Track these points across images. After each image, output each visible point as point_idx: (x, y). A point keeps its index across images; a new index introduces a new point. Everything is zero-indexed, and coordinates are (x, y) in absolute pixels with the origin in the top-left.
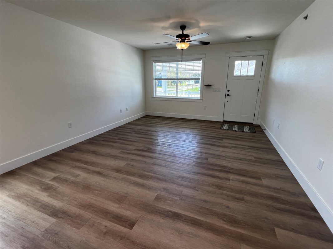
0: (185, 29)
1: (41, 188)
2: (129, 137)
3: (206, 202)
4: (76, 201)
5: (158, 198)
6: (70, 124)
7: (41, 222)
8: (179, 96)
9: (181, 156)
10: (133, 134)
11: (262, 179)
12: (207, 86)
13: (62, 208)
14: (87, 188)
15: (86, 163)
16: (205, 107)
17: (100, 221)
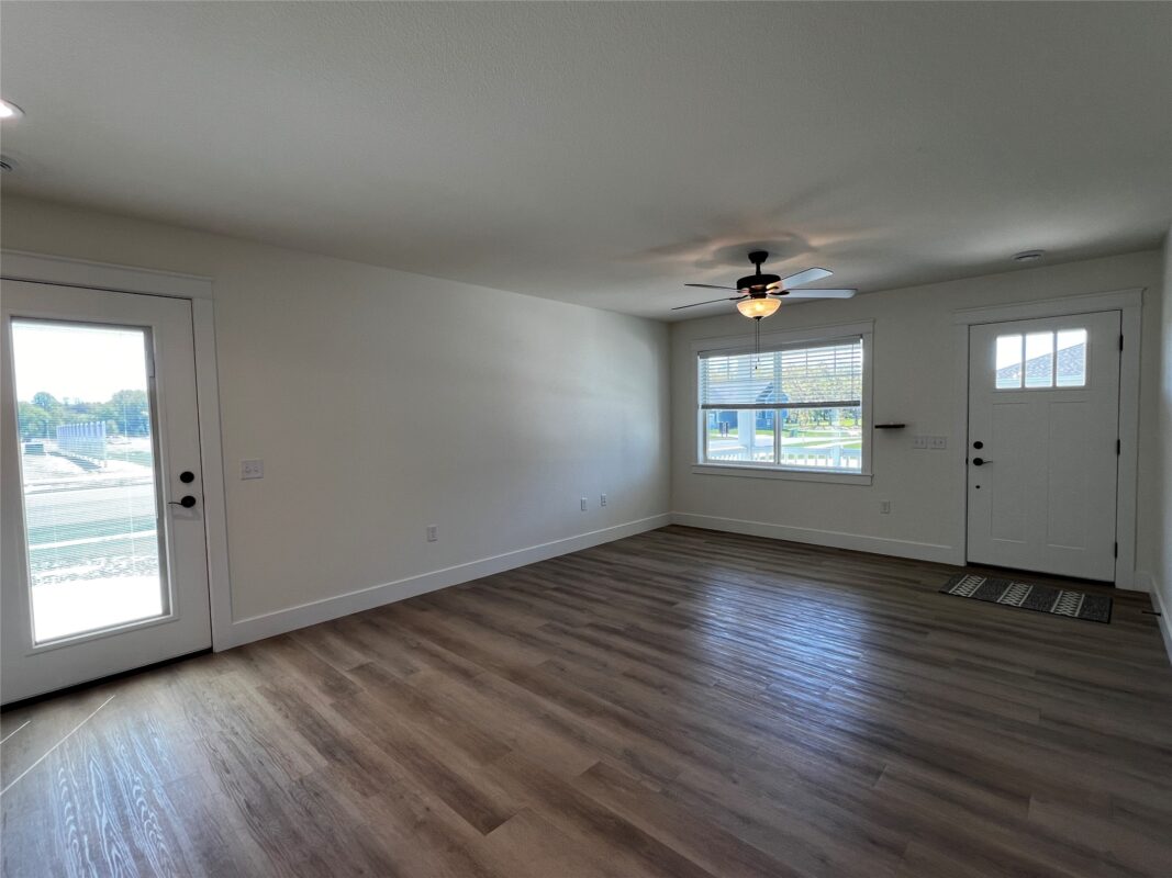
0: (764, 261)
1: (326, 684)
2: (586, 586)
3: (749, 823)
4: (384, 730)
5: (595, 773)
6: (433, 530)
7: (300, 762)
8: (786, 461)
9: (731, 667)
10: (603, 579)
11: (1032, 801)
12: (884, 430)
13: (348, 741)
14: (422, 705)
15: (445, 642)
16: (885, 504)
17: (418, 792)
